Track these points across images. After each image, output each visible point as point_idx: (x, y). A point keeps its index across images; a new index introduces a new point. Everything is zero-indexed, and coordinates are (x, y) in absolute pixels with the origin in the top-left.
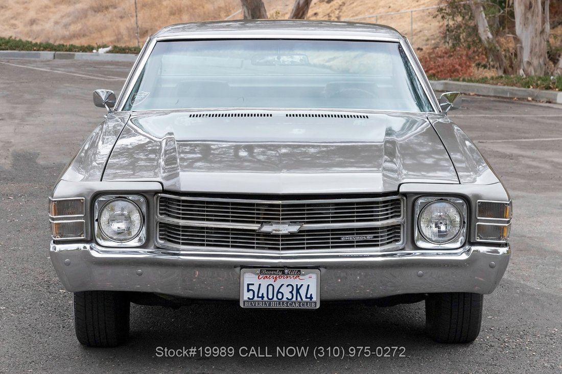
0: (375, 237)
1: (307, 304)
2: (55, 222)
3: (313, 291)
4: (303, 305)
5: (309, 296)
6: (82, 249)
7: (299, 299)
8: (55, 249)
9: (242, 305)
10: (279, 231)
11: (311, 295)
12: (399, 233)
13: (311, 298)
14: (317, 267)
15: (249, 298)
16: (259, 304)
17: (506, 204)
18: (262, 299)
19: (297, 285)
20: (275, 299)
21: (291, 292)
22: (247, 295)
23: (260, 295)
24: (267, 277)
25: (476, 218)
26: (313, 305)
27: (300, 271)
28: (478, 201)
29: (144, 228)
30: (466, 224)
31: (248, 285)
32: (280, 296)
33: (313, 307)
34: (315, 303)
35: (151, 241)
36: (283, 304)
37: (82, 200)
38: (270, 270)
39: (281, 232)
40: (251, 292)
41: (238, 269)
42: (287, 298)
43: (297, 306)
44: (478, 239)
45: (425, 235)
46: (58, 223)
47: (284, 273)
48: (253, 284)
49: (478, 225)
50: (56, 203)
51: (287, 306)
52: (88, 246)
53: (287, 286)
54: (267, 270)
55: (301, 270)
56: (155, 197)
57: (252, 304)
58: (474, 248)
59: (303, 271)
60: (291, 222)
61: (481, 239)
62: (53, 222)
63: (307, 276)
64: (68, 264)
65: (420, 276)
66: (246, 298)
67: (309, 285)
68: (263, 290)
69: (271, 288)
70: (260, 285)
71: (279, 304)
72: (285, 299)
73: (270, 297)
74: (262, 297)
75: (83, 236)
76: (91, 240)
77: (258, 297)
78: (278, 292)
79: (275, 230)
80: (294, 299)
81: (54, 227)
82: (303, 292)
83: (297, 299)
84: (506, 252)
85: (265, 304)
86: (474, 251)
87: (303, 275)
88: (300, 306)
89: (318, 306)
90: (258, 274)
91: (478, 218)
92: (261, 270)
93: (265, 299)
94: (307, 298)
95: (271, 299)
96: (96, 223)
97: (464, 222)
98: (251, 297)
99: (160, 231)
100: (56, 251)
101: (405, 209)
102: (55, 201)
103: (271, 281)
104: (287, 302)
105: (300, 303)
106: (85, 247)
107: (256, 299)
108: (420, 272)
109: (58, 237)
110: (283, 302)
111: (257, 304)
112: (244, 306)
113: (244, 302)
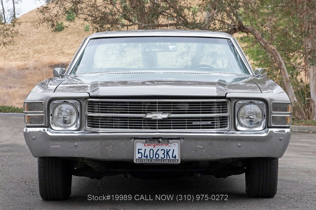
0: (212, 123)
1: (173, 161)
2: (27, 115)
3: (177, 153)
4: (171, 161)
5: (174, 156)
6: (43, 131)
7: (168, 158)
8: (27, 131)
9: (135, 162)
10: (156, 117)
11: (175, 155)
12: (227, 122)
13: (175, 157)
14: (178, 138)
15: (139, 157)
16: (145, 161)
17: (289, 103)
18: (147, 158)
19: (167, 150)
20: (154, 158)
21: (164, 154)
22: (137, 156)
23: (146, 156)
24: (149, 145)
25: (271, 112)
26: (177, 161)
27: (168, 141)
28: (272, 102)
29: (78, 120)
30: (265, 117)
31: (139, 149)
32: (157, 156)
33: (176, 162)
34: (178, 160)
35: (83, 128)
36: (159, 161)
37: (43, 102)
38: (151, 141)
39: (157, 118)
40: (140, 154)
41: (132, 140)
42: (161, 157)
43: (167, 162)
44: (272, 125)
45: (242, 124)
46: (29, 116)
47: (159, 142)
48: (141, 149)
49: (273, 116)
50: (28, 104)
51: (161, 162)
52: (46, 129)
53: (161, 150)
54: (149, 141)
55: (170, 140)
56: (85, 101)
57: (140, 161)
58: (270, 130)
59: (170, 141)
60: (163, 112)
61: (274, 124)
62: (26, 115)
63: (173, 144)
64: (34, 139)
65: (239, 147)
66: (137, 158)
67: (174, 150)
68: (147, 153)
69: (152, 151)
70: (145, 149)
71: (157, 161)
72: (160, 158)
73: (151, 157)
74: (147, 157)
75: (43, 124)
76: (48, 126)
77: (144, 157)
78: (156, 154)
79: (154, 117)
80: (165, 158)
81: (26, 118)
82: (170, 153)
83: (167, 158)
84: (289, 131)
85: (149, 161)
86: (270, 131)
87: (171, 143)
88: (169, 162)
89: (179, 162)
90: (144, 143)
91: (272, 112)
92: (146, 141)
93: (149, 158)
94: (173, 157)
95: (152, 158)
96: (51, 117)
97: (264, 116)
98: (140, 157)
99: (88, 121)
100: (28, 131)
101: (230, 107)
102: (27, 103)
103: (152, 147)
104: (162, 160)
105: (169, 160)
106: (44, 130)
107: (143, 158)
108: (239, 144)
109: (28, 124)
110: (159, 160)
111: (144, 161)
112: (136, 162)
113: (136, 159)
